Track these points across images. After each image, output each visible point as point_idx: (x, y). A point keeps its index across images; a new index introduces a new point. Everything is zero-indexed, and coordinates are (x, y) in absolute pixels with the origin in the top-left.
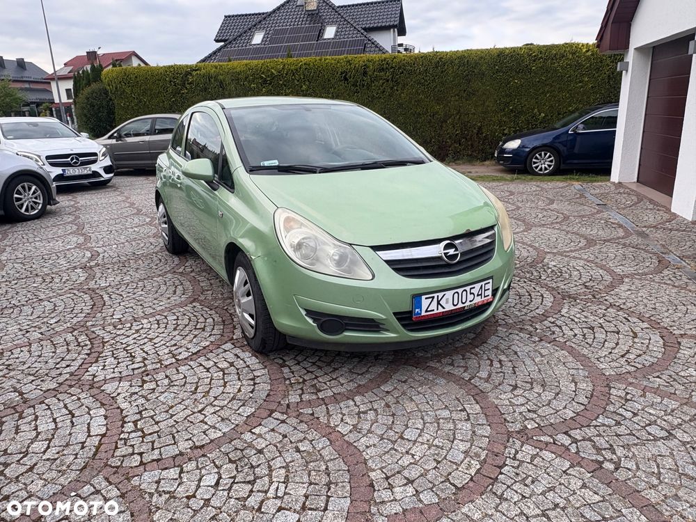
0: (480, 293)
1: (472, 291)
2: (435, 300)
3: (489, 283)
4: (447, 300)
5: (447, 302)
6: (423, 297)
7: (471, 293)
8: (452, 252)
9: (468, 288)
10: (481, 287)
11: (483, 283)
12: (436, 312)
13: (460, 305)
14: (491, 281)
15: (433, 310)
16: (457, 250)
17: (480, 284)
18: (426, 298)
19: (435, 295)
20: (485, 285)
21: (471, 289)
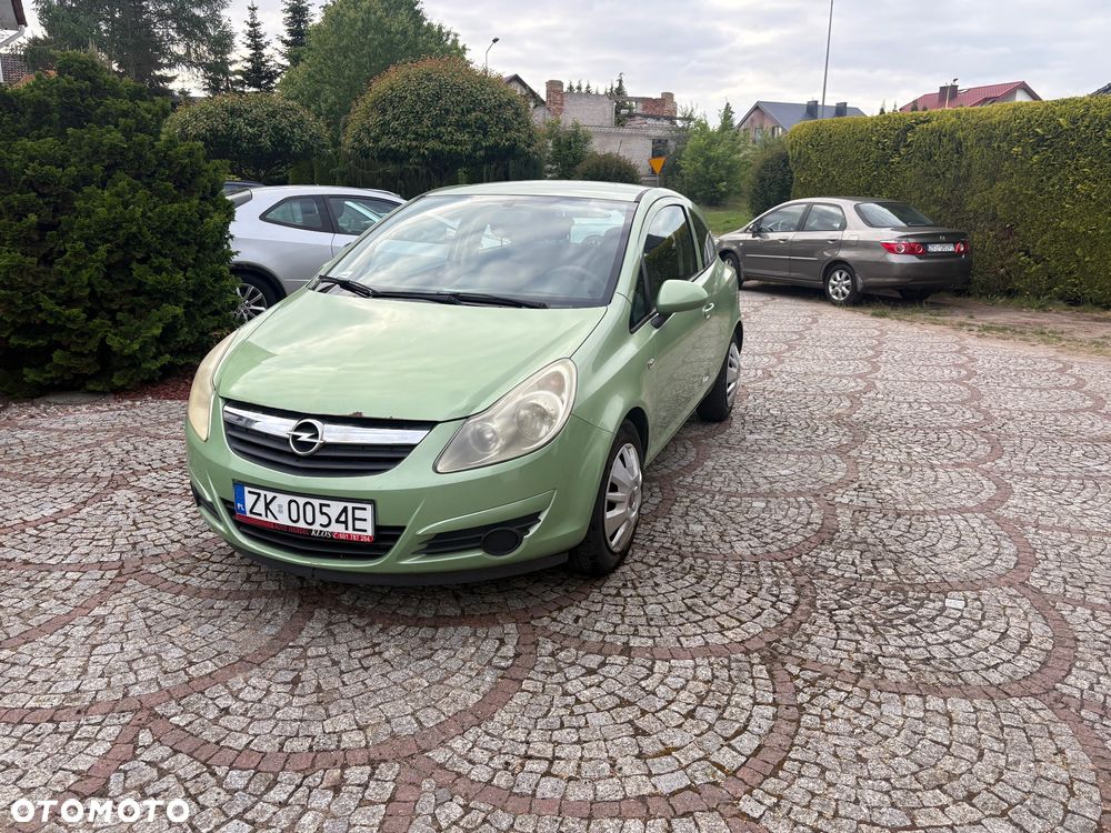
0: (343, 519)
1: (325, 509)
2: (262, 498)
3: (365, 509)
4: (280, 506)
5: (280, 511)
6: (247, 489)
7: (322, 513)
8: (305, 437)
9: (316, 503)
10: (345, 510)
11: (350, 506)
12: (263, 518)
13: (301, 524)
14: (369, 507)
15: (260, 515)
17: (342, 505)
18: (250, 492)
19: (263, 493)
20: (354, 509)
21: (321, 505)
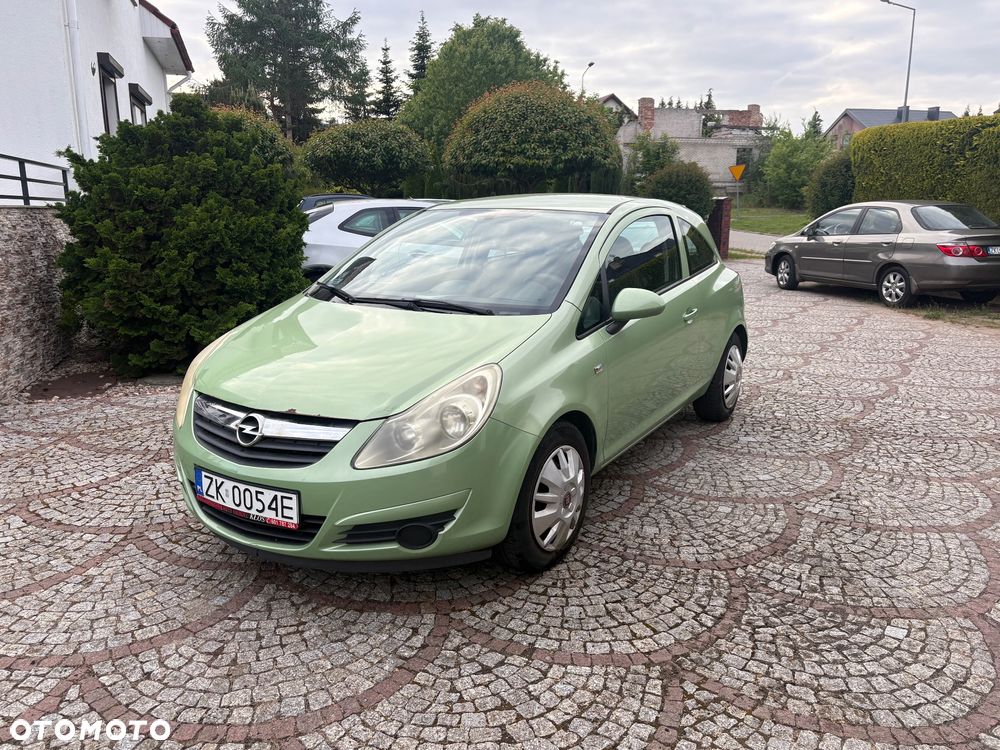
0: (274, 506)
1: (260, 497)
3: (291, 498)
4: (227, 491)
5: (227, 496)
7: (258, 500)
9: (253, 489)
10: (275, 498)
11: (280, 494)
13: (242, 509)
14: (294, 497)
15: (213, 497)
16: (256, 430)
17: (274, 493)
18: (205, 476)
20: (282, 497)
21: (257, 492)
